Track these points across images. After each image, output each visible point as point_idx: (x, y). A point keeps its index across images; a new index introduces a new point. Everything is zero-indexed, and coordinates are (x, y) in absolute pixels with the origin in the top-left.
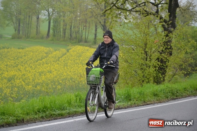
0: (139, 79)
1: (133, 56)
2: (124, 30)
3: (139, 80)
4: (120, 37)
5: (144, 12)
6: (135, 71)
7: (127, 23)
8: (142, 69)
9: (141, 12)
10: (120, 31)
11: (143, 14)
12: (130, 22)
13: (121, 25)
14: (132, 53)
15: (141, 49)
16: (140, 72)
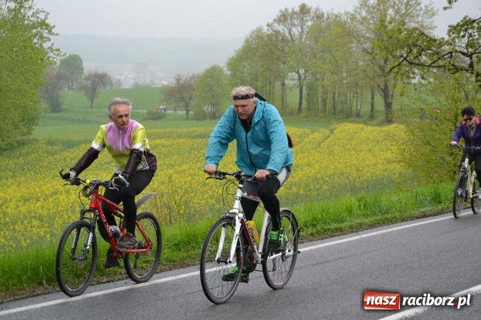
0: (448, 170)
1: (438, 136)
2: (421, 95)
3: (449, 172)
4: (415, 107)
5: (451, 67)
6: (442, 158)
7: (426, 85)
8: (452, 154)
9: (446, 68)
10: (415, 97)
11: (449, 70)
12: (430, 83)
13: (415, 89)
14: (435, 131)
15: (450, 123)
16: (449, 159)
